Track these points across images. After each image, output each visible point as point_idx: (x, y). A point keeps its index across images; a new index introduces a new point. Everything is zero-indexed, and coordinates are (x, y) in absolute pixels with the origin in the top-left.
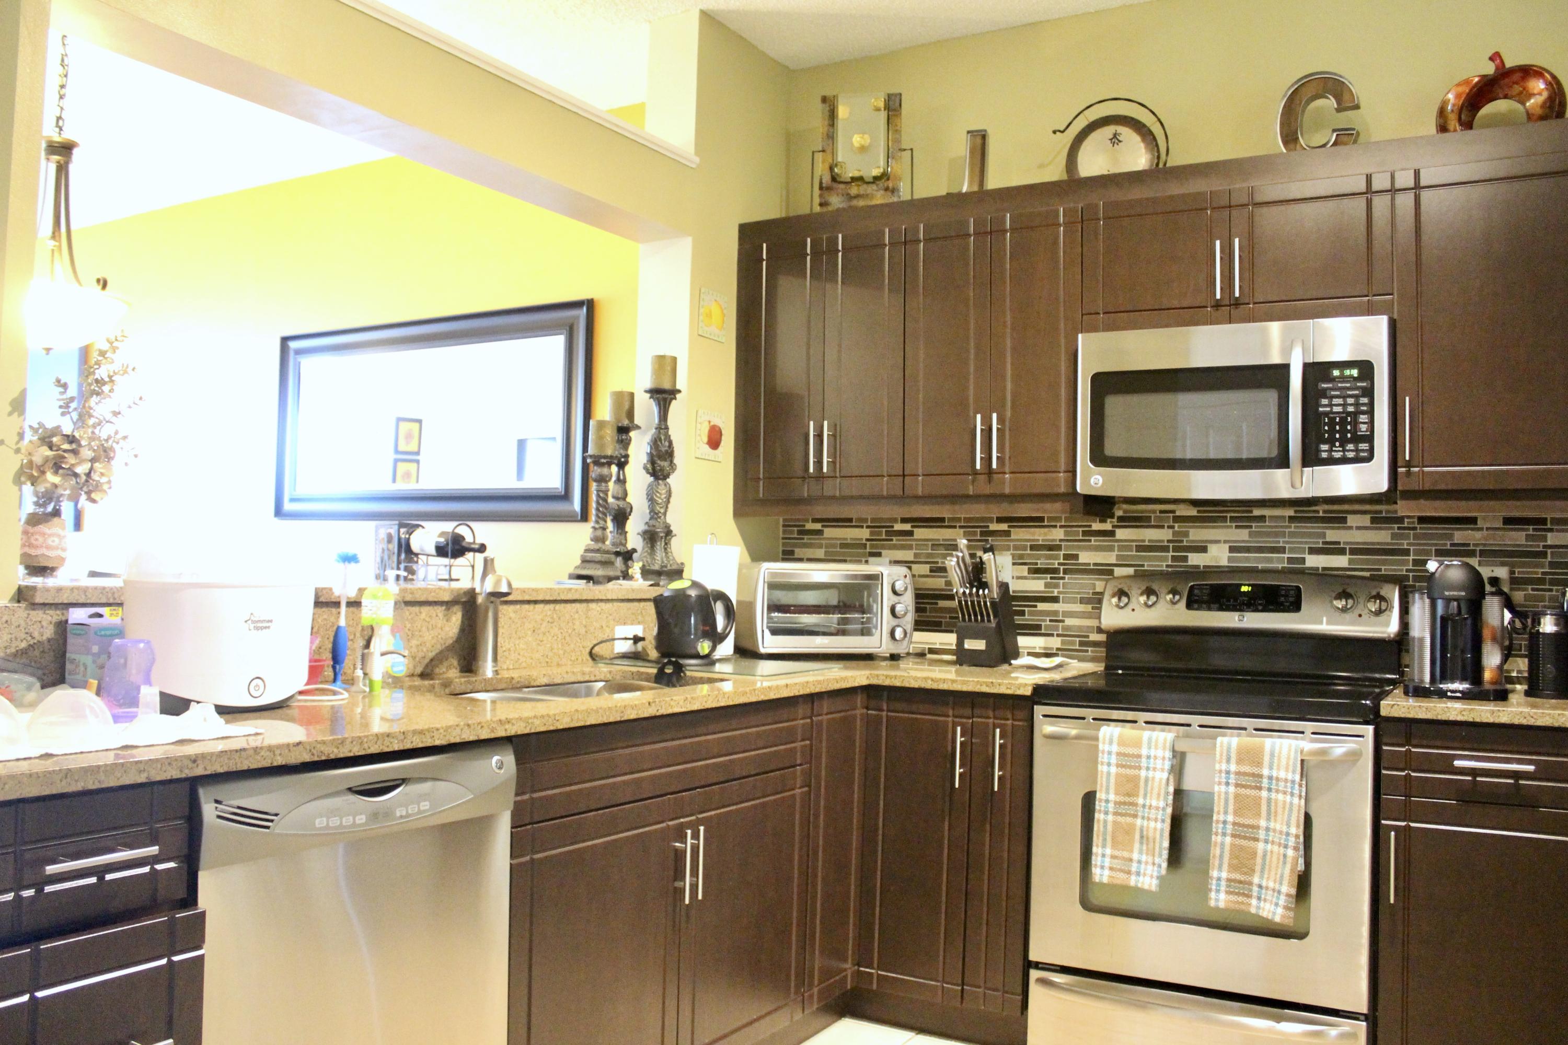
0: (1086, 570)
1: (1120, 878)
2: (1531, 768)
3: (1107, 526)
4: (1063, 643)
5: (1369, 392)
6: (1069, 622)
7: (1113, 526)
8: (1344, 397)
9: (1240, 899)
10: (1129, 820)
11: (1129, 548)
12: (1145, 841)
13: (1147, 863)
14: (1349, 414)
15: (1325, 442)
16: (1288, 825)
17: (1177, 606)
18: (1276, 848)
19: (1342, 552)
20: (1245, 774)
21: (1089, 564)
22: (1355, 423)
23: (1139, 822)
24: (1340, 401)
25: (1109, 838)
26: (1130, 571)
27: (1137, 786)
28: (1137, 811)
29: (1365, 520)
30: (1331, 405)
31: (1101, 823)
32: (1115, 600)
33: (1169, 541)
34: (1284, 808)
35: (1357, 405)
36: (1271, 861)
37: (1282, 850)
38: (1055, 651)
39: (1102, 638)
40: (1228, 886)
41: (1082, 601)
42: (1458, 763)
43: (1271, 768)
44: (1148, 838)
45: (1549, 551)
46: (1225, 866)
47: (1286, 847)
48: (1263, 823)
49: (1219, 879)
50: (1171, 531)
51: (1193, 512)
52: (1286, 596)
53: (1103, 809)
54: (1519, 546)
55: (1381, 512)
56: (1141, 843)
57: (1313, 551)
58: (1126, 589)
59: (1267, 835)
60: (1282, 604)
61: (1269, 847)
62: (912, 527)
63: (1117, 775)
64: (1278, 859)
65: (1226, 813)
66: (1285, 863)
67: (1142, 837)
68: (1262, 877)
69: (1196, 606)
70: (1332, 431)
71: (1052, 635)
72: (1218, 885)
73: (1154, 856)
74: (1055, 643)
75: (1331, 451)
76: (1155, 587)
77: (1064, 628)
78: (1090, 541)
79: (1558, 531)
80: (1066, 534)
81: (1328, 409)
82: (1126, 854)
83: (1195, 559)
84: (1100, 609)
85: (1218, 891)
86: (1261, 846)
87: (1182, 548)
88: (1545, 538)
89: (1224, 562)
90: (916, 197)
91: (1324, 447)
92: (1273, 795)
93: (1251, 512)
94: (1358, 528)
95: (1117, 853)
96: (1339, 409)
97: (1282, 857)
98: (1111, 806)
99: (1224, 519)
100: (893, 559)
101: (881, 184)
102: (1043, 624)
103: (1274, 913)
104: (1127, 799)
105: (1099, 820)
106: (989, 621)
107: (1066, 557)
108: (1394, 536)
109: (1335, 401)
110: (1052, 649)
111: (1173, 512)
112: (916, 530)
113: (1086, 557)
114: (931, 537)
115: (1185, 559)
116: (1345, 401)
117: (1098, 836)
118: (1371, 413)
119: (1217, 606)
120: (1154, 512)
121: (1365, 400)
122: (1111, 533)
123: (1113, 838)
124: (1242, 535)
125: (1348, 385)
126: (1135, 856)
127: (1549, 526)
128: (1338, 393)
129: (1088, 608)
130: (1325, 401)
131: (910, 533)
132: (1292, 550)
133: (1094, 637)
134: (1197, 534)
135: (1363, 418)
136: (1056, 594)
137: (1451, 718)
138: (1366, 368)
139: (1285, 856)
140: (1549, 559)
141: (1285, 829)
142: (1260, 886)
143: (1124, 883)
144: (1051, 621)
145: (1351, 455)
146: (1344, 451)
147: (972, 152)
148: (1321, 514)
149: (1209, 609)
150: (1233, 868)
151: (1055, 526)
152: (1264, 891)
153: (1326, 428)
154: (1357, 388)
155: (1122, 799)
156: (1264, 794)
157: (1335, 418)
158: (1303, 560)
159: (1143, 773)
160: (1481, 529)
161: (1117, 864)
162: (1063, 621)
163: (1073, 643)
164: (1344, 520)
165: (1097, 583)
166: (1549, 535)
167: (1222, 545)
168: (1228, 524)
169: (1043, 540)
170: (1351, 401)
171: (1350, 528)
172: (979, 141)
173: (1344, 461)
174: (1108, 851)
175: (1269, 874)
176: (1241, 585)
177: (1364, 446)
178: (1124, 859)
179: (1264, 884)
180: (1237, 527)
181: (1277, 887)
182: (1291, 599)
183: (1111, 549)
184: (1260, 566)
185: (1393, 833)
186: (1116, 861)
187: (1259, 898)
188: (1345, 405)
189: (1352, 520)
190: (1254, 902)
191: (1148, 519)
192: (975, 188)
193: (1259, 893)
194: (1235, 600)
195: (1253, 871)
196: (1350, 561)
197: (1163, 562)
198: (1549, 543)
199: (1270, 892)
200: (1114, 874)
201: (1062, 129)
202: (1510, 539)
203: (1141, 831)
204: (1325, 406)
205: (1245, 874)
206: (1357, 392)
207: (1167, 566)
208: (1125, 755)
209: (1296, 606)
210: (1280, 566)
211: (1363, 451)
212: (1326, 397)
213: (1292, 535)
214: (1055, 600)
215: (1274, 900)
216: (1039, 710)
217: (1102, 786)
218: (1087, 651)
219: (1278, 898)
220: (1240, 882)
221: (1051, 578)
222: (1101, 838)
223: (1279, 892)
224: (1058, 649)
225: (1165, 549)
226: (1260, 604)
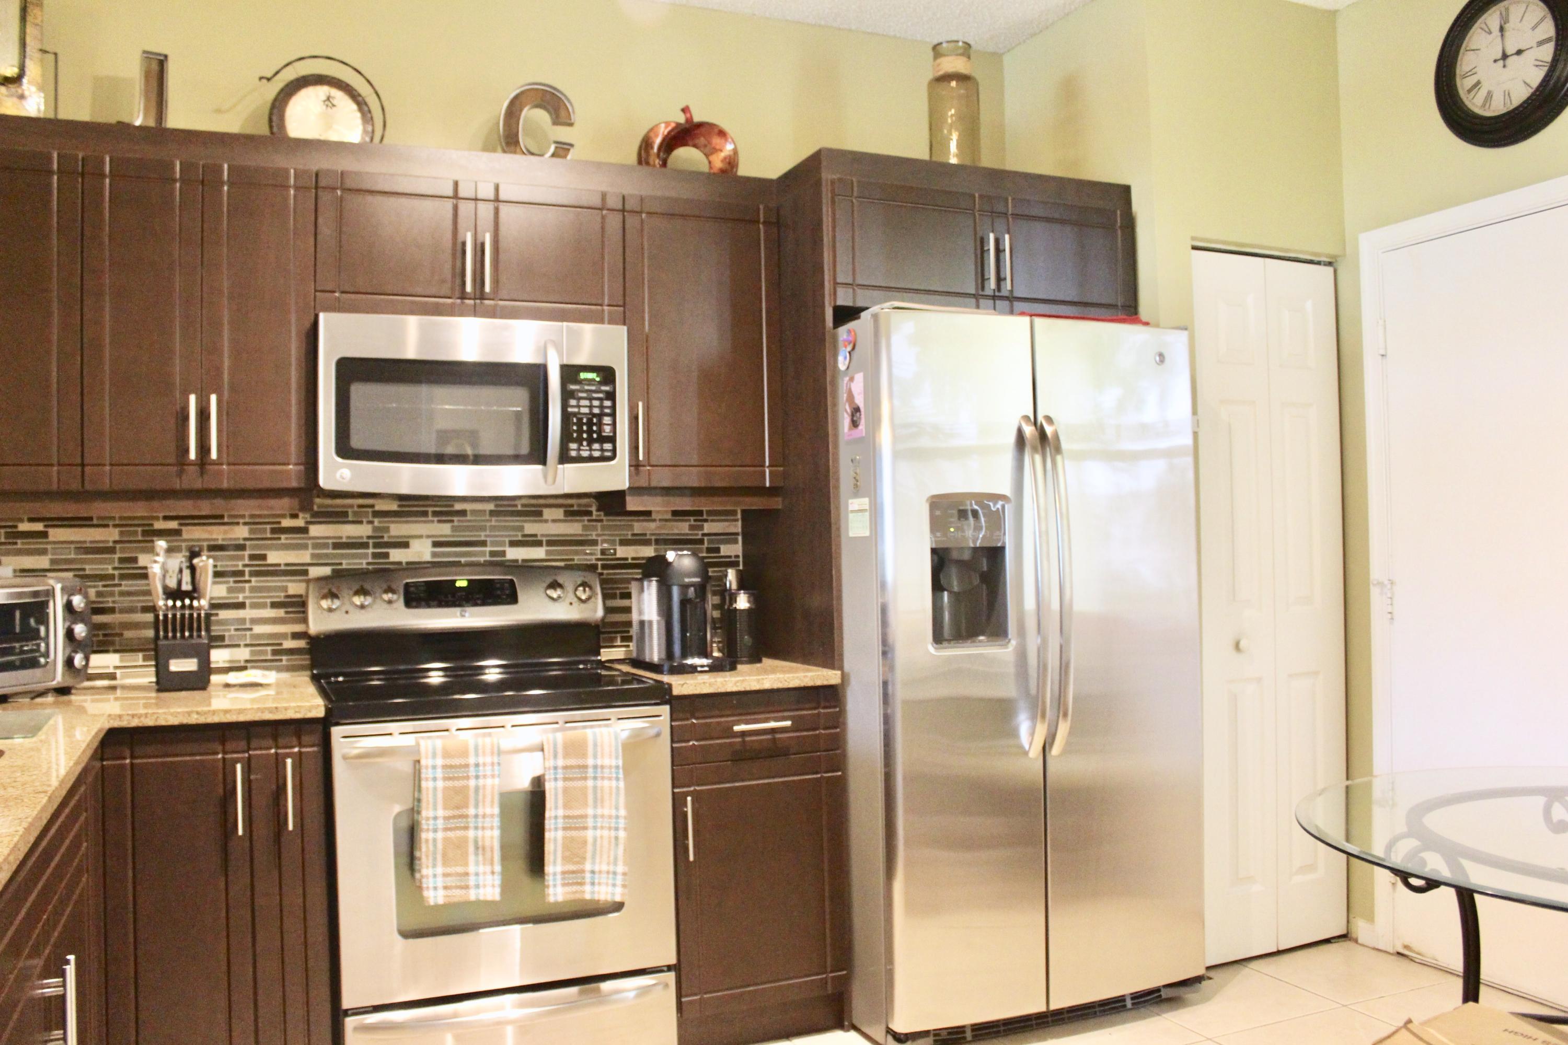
0: (275, 572)
1: (458, 895)
2: (788, 723)
3: (300, 523)
4: (252, 653)
5: (611, 396)
6: (259, 629)
7: (308, 523)
8: (591, 399)
9: (575, 888)
10: (459, 833)
11: (325, 546)
12: (480, 851)
13: (485, 873)
14: (594, 415)
15: (574, 441)
16: (617, 808)
17: (395, 605)
18: (606, 833)
19: (538, 544)
20: (571, 767)
21: (279, 565)
22: (600, 424)
23: (471, 834)
24: (587, 403)
25: (439, 857)
26: (326, 571)
27: (466, 798)
28: (467, 823)
29: (559, 513)
30: (579, 406)
31: (431, 842)
32: (325, 604)
33: (369, 537)
34: (611, 794)
35: (601, 407)
36: (602, 847)
37: (613, 833)
38: (242, 664)
39: (301, 644)
40: (563, 879)
41: (274, 605)
42: (737, 728)
43: (595, 757)
44: (484, 849)
45: (706, 538)
46: (559, 860)
47: (617, 829)
48: (590, 811)
49: (555, 874)
50: (370, 527)
51: (394, 506)
52: (502, 589)
53: (431, 827)
54: (684, 535)
55: (572, 506)
56: (476, 854)
57: (513, 544)
58: (334, 590)
59: (596, 822)
60: (499, 597)
61: (599, 832)
62: (46, 526)
63: (445, 789)
64: (610, 842)
65: (556, 808)
66: (617, 845)
67: (477, 848)
68: (593, 863)
69: (414, 604)
70: (580, 431)
71: (238, 646)
72: (555, 880)
73: (492, 864)
74: (243, 654)
75: (579, 450)
76: (367, 586)
77: (253, 637)
78: (280, 539)
79: (712, 521)
80: (251, 531)
81: (576, 410)
82: (460, 869)
83: (396, 555)
84: (305, 612)
85: (555, 886)
86: (590, 834)
87: (383, 544)
88: (702, 528)
89: (427, 557)
90: (63, 115)
91: (573, 446)
92: (599, 783)
93: (452, 506)
94: (554, 521)
95: (449, 870)
96: (586, 410)
97: (613, 840)
98: (440, 823)
99: (425, 514)
100: (18, 567)
101: (13, 88)
102: (227, 634)
103: (613, 894)
104: (456, 812)
105: (427, 841)
106: (199, 636)
107: (252, 557)
108: (585, 528)
109: (583, 403)
110: (240, 661)
111: (372, 506)
112: (51, 531)
113: (275, 557)
114: (72, 538)
115: (387, 555)
116: (591, 402)
117: (427, 856)
118: (613, 415)
119: (435, 603)
120: (351, 506)
121: (608, 403)
122: (304, 530)
123: (444, 855)
124: (444, 530)
125: (593, 388)
126: (472, 869)
127: (705, 517)
128: (584, 395)
129: (280, 613)
130: (573, 402)
131: (44, 535)
132: (494, 544)
133: (289, 644)
134: (397, 529)
135: (607, 420)
136: (241, 600)
137: (729, 690)
138: (607, 375)
139: (617, 838)
140: (706, 545)
141: (614, 812)
142: (593, 872)
143: (462, 900)
144: (237, 630)
145: (597, 454)
146: (591, 450)
147: (147, 75)
148: (519, 508)
149: (429, 606)
150: (566, 859)
151: (238, 523)
152: (597, 876)
153: (575, 428)
154: (601, 392)
155: (450, 813)
156: (590, 783)
157: (582, 419)
158: (503, 553)
159: (472, 783)
160: (654, 520)
161: (451, 881)
162: (251, 629)
163: (265, 652)
164: (540, 514)
165: (290, 585)
166: (706, 525)
167: (424, 540)
168: (430, 518)
169: (223, 540)
170: (596, 403)
171: (546, 521)
172: (155, 66)
173: (591, 459)
174: (440, 870)
175: (601, 857)
176: (455, 581)
177: (608, 446)
178: (458, 874)
179: (597, 868)
180: (439, 521)
181: (611, 868)
182: (507, 592)
183: (305, 547)
184: (463, 560)
185: (689, 799)
186: (449, 878)
187: (593, 884)
188: (591, 407)
189: (548, 513)
190: (588, 888)
191: (345, 514)
192: (151, 123)
193: (593, 878)
194: (453, 596)
195: (584, 858)
196: (548, 552)
197: (362, 560)
198: (706, 531)
199: (604, 876)
200: (449, 892)
201: (269, 76)
202: (677, 528)
203: (476, 842)
204: (573, 406)
205: (578, 863)
206: (601, 395)
207: (368, 564)
208: (451, 767)
209: (512, 598)
210: (482, 559)
211: (607, 450)
212: (574, 398)
213: (493, 528)
214: (241, 606)
215: (610, 881)
216: (337, 732)
217: (428, 804)
218: (281, 660)
219: (614, 879)
220: (573, 872)
221: (235, 582)
222: (431, 858)
223: (615, 873)
224: (247, 661)
225: (365, 545)
226: (478, 599)
